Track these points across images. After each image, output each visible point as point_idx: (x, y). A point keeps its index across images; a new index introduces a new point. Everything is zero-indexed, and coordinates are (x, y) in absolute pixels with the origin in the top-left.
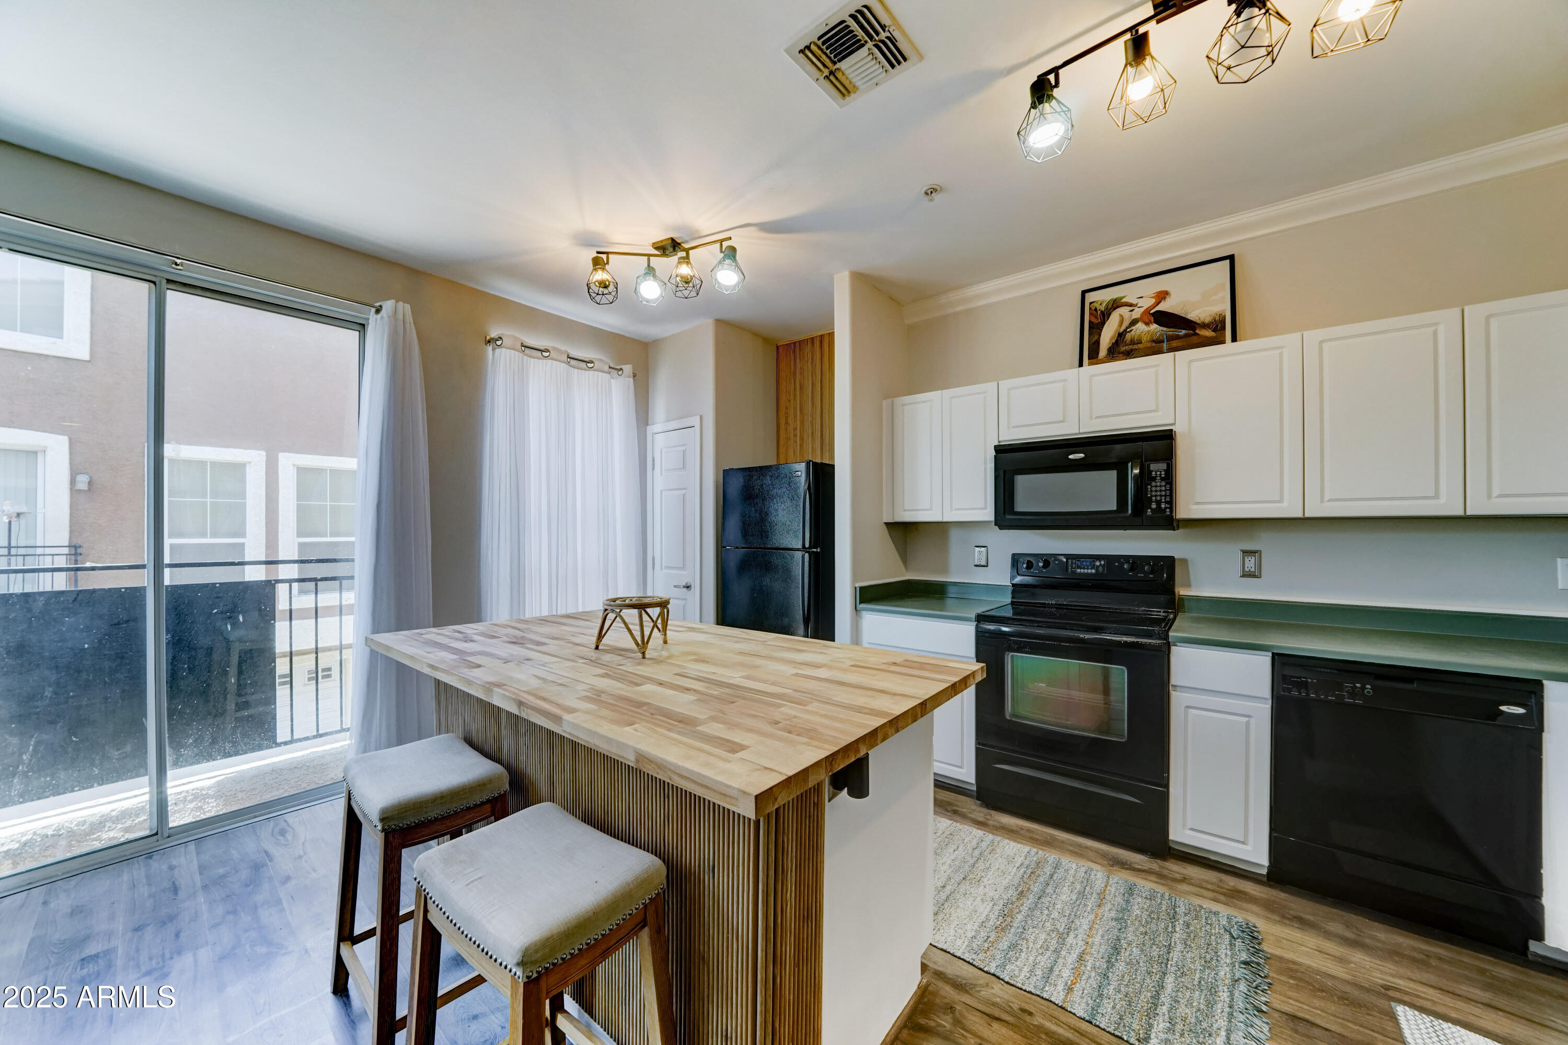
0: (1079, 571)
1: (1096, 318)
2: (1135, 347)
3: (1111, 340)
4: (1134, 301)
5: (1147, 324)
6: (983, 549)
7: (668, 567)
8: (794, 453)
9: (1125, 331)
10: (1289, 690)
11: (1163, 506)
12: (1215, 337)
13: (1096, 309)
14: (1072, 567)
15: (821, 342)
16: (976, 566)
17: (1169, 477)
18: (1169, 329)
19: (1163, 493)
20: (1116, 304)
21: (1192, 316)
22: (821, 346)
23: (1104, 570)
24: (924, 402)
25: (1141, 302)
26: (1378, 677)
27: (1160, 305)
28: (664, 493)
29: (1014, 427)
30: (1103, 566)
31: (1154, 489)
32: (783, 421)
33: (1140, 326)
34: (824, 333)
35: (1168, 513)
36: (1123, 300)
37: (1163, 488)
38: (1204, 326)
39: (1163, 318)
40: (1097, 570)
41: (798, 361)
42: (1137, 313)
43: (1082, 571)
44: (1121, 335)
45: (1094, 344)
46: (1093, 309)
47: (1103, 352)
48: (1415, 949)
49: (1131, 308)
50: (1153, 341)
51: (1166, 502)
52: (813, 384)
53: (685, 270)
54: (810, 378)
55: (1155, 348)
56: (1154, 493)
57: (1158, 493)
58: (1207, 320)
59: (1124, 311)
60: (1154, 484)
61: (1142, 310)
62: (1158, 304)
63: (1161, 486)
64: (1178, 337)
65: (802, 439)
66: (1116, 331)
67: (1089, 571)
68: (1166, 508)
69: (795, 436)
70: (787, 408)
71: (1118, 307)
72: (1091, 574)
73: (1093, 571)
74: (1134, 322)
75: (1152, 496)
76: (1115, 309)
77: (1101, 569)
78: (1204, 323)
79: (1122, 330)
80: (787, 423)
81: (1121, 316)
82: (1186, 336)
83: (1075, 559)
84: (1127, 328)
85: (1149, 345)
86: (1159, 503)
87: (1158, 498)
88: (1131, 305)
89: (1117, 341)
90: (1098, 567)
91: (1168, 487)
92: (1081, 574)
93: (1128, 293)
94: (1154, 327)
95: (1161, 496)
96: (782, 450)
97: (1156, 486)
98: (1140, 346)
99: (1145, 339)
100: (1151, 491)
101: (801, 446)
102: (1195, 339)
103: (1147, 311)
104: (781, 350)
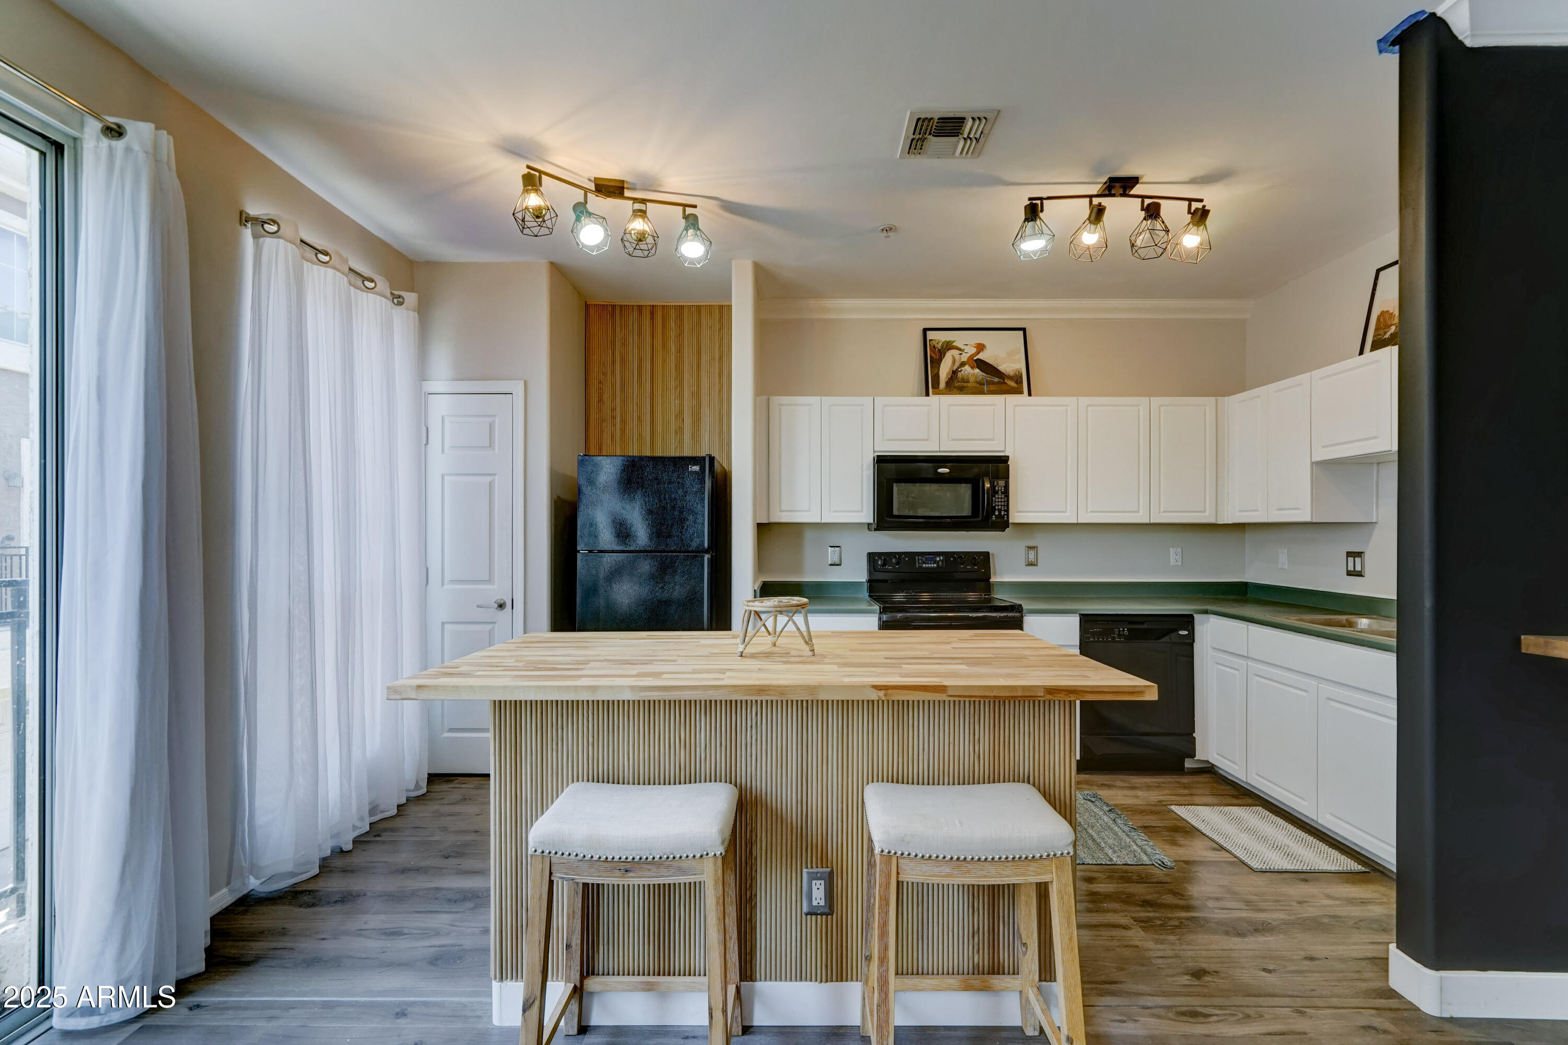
0: (924, 565)
1: (935, 354)
2: (965, 384)
3: (947, 375)
4: (962, 348)
5: (972, 368)
6: (837, 549)
7: (452, 582)
8: (612, 438)
9: (957, 369)
10: (1088, 638)
11: (1003, 513)
12: (1017, 388)
13: (934, 347)
14: (919, 562)
15: (652, 313)
16: (831, 565)
17: (1006, 492)
18: (987, 375)
19: (1003, 504)
20: (949, 346)
21: (1002, 368)
22: (652, 318)
23: (943, 564)
24: (804, 405)
25: (967, 349)
26: (1130, 623)
27: (980, 355)
28: (446, 478)
29: (888, 440)
30: (942, 561)
31: (997, 500)
32: (594, 398)
33: (967, 368)
34: (656, 304)
35: (1006, 519)
36: (954, 344)
37: (1003, 500)
38: (1010, 378)
39: (982, 365)
40: (938, 565)
41: (618, 329)
42: (965, 358)
43: (927, 565)
44: (955, 373)
45: (935, 375)
46: (932, 346)
47: (942, 385)
48: (1153, 782)
49: (960, 352)
50: (977, 382)
51: (1005, 511)
52: (640, 361)
53: (639, 225)
54: (636, 351)
55: (978, 389)
56: (997, 503)
57: (1000, 504)
58: (1011, 374)
59: (954, 352)
60: (997, 496)
61: (968, 355)
62: (978, 354)
63: (1001, 498)
64: (993, 383)
65: (623, 422)
66: (950, 368)
67: (932, 565)
68: (1004, 515)
69: (614, 418)
70: (600, 382)
71: (950, 349)
72: (934, 568)
73: (935, 565)
74: (963, 364)
75: (996, 505)
76: (948, 350)
77: (940, 563)
78: (1009, 375)
79: (955, 368)
80: (600, 400)
81: (953, 356)
82: (999, 383)
83: (920, 556)
84: (958, 368)
85: (975, 385)
86: (1000, 511)
87: (1000, 507)
88: (960, 349)
89: (952, 377)
90: (938, 562)
91: (1005, 496)
92: (926, 568)
93: (958, 338)
94: (977, 371)
95: (1001, 505)
96: (593, 432)
97: (998, 498)
98: (969, 384)
99: (972, 379)
100: (995, 501)
101: (623, 431)
102: (1004, 387)
103: (971, 357)
104: (592, 311)
